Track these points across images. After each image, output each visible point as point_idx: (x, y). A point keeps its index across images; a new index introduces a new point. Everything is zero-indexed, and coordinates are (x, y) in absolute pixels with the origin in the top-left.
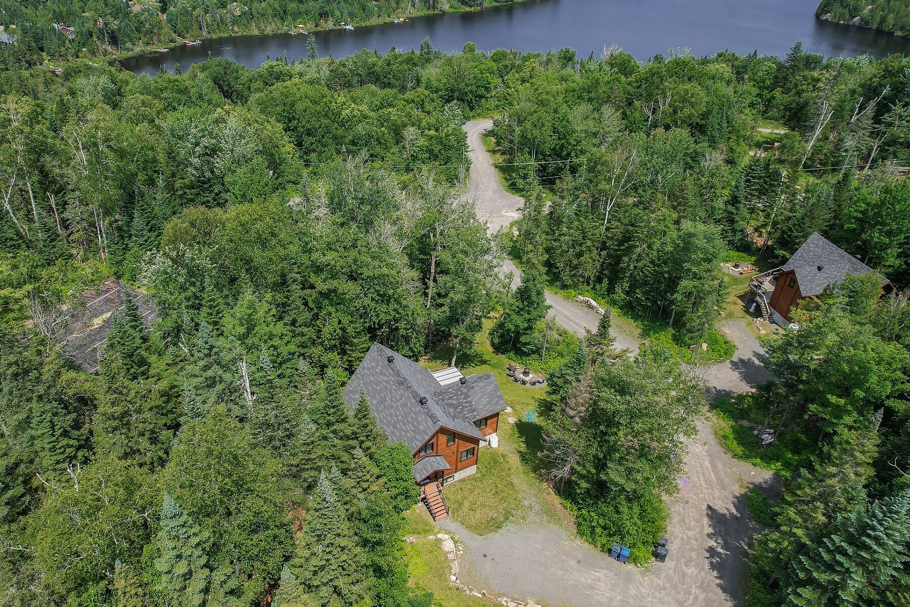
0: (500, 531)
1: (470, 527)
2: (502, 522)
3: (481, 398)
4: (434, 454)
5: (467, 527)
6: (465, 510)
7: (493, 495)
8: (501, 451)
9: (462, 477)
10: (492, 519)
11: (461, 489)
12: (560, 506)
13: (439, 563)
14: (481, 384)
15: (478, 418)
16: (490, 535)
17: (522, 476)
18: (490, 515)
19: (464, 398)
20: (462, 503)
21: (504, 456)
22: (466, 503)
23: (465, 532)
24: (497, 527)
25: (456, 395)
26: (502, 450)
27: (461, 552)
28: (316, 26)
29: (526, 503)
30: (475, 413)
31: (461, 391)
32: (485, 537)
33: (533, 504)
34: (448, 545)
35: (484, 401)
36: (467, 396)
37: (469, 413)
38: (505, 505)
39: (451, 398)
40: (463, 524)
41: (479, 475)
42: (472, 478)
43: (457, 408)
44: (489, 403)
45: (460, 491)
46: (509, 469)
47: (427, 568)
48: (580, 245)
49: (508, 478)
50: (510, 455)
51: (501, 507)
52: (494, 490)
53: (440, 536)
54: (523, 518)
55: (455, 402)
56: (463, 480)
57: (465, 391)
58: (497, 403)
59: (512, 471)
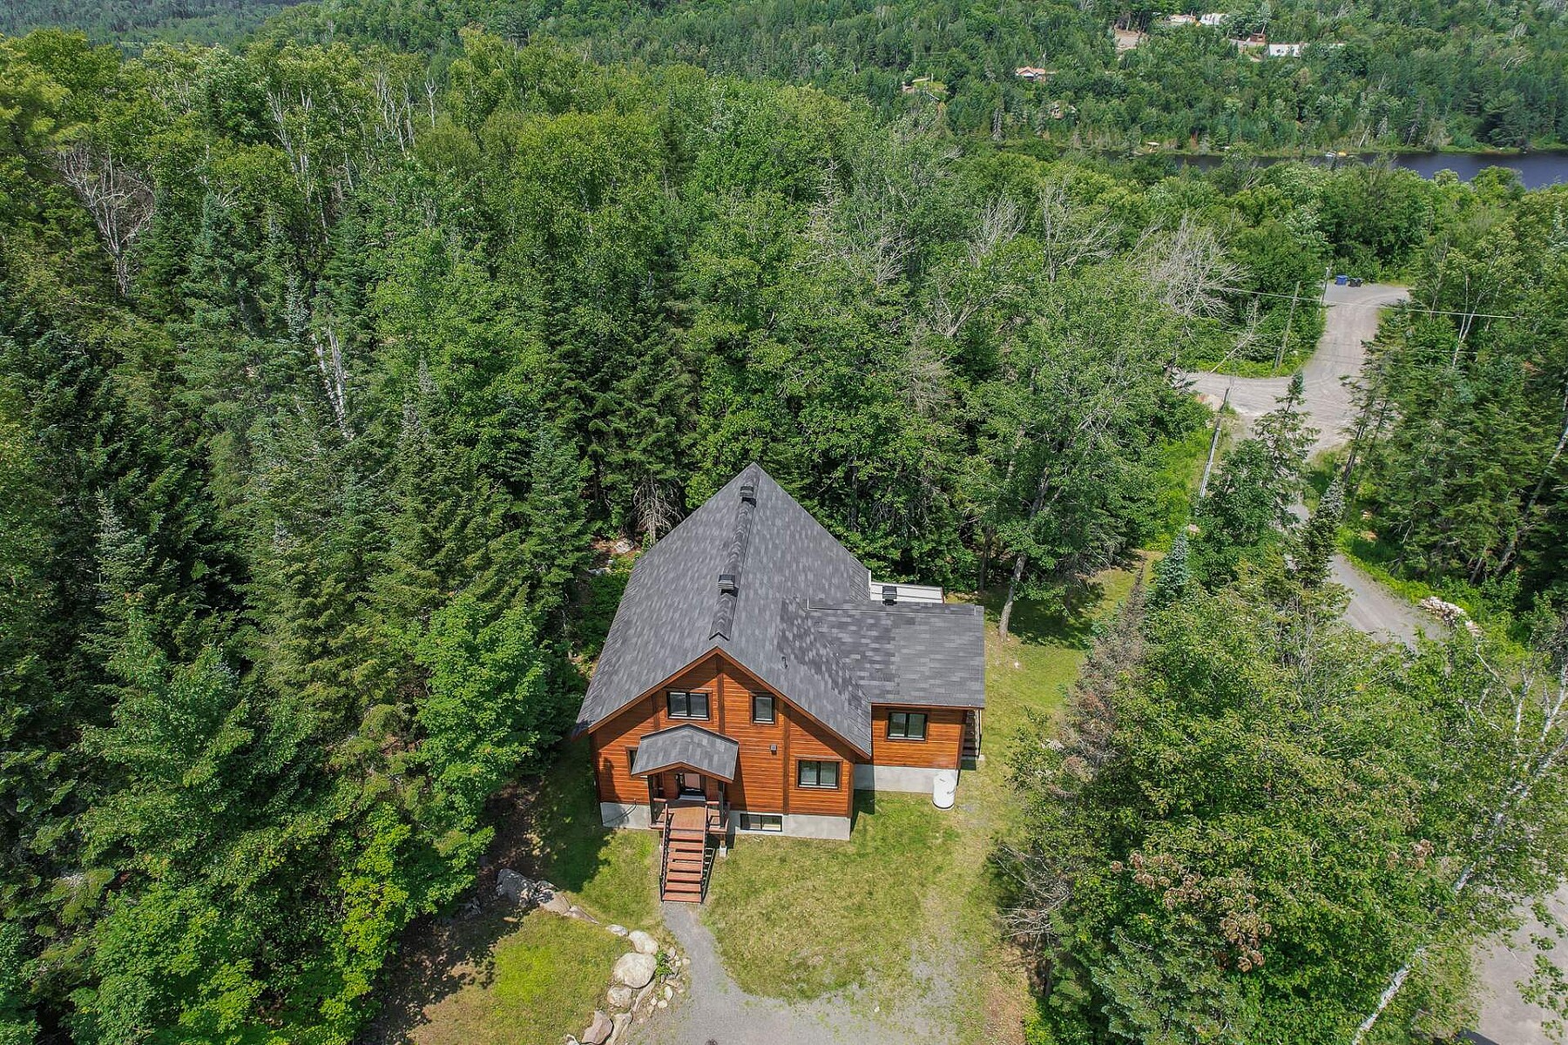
0: (803, 1005)
1: (732, 957)
2: (824, 987)
3: (920, 655)
4: (715, 729)
5: (725, 953)
6: (753, 910)
7: (846, 908)
8: (953, 823)
9: (802, 835)
10: (804, 965)
11: (783, 860)
12: (1015, 1025)
13: (575, 994)
14: (937, 622)
15: (891, 699)
16: (769, 1002)
17: (958, 900)
18: (805, 952)
19: (876, 639)
20: (756, 891)
21: (950, 835)
22: (768, 898)
23: (712, 959)
24: (802, 992)
25: (858, 622)
26: (954, 821)
27: (663, 1004)
28: (1180, 147)
29: (920, 971)
30: (889, 685)
31: (878, 619)
32: (751, 998)
33: (939, 983)
34: (635, 967)
35: (928, 665)
36: (885, 636)
37: (872, 678)
38: (858, 948)
39: (842, 626)
40: (720, 940)
41: (851, 849)
42: (831, 850)
43: (847, 654)
44: (937, 674)
45: (776, 863)
46: (939, 869)
47: (538, 991)
48: (1471, 470)
49: (915, 888)
50: (968, 838)
51: (844, 948)
52: (857, 899)
53: (636, 936)
54: (887, 1005)
55: (847, 638)
56: (805, 843)
57: (887, 622)
58: (962, 682)
59: (941, 877)
